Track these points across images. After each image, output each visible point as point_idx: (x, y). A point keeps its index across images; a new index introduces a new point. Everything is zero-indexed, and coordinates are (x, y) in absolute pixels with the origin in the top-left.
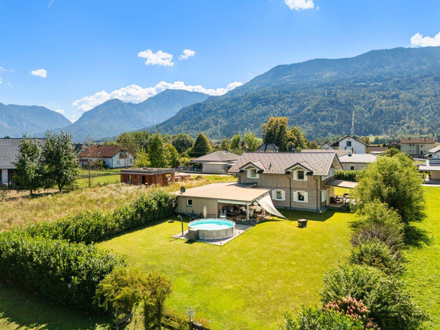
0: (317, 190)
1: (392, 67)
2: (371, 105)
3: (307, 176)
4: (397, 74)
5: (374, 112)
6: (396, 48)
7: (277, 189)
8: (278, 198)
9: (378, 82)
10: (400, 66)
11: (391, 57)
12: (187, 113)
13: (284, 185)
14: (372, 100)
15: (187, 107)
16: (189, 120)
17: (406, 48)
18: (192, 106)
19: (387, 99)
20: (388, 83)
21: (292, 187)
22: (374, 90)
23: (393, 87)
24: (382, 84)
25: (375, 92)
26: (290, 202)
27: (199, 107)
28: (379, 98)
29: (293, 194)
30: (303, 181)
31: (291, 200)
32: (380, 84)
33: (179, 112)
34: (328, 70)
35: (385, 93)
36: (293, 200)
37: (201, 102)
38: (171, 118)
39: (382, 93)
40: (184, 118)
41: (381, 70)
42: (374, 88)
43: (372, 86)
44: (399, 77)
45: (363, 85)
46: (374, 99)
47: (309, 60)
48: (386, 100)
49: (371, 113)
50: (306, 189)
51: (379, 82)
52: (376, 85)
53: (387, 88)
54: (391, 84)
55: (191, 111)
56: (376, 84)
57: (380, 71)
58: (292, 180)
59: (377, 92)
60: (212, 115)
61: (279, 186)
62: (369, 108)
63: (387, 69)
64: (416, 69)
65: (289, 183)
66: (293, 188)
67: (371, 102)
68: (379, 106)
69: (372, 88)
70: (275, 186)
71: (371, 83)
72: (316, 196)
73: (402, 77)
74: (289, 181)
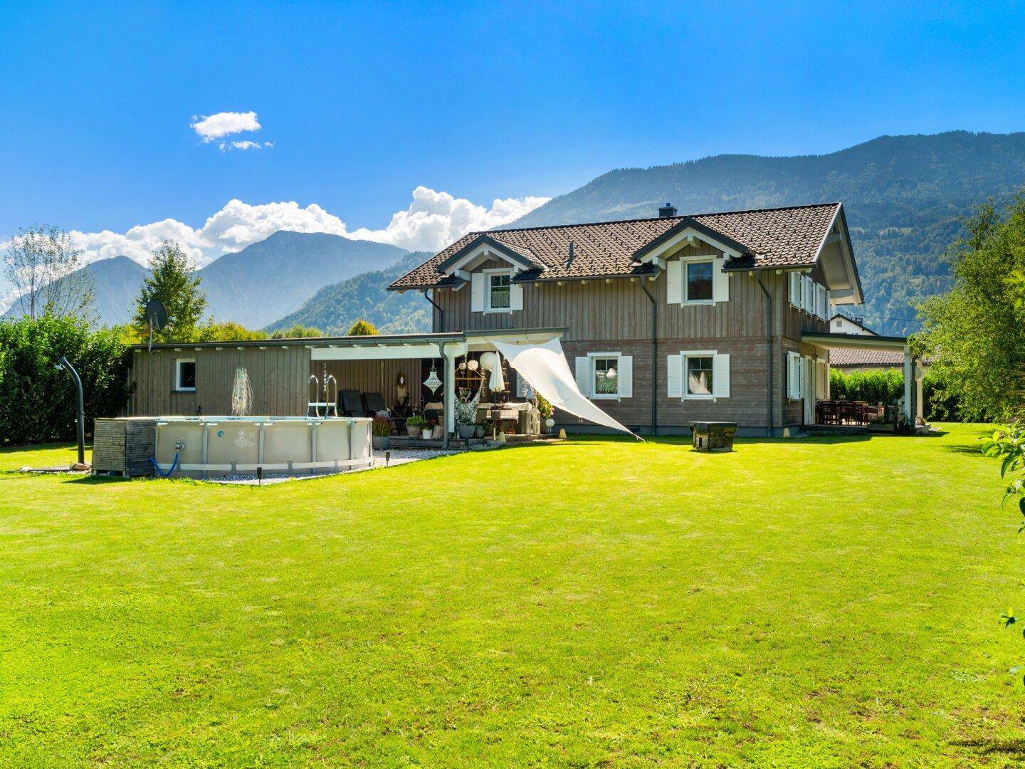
0: (771, 341)
1: (938, 185)
2: (882, 292)
3: (726, 276)
4: (951, 206)
5: (890, 309)
6: (948, 134)
7: (597, 351)
8: (604, 392)
9: (900, 226)
10: (960, 183)
11: (934, 157)
12: (338, 302)
13: (626, 330)
14: (886, 275)
15: (340, 285)
16: (342, 322)
17: (976, 133)
18: (354, 280)
19: (927, 274)
20: (927, 229)
21: (661, 335)
22: (891, 247)
23: (942, 242)
24: (913, 231)
25: (892, 255)
26: (655, 404)
27: (375, 285)
28: (904, 270)
29: (665, 368)
30: (709, 307)
31: (655, 396)
32: (907, 231)
33: (315, 299)
34: (760, 188)
35: (919, 257)
36: (666, 394)
37: (382, 270)
38: (287, 318)
39: (912, 258)
40: (328, 317)
41: (906, 194)
42: (890, 243)
43: (884, 238)
44: (957, 214)
45: (858, 232)
46: (890, 274)
47: (705, 157)
48: (923, 277)
49: (883, 312)
50: (721, 340)
51: (905, 226)
52: (896, 235)
53: (926, 242)
54: (935, 233)
55: (351, 297)
56: (894, 232)
57: (904, 195)
58: (661, 308)
59: (899, 254)
60: (415, 309)
61: (607, 336)
62: (877, 299)
63: (925, 190)
64: (1005, 193)
65: (650, 318)
66: (665, 342)
67: (883, 281)
68: (904, 292)
69: (883, 242)
70: (591, 337)
71: (881, 227)
72: (765, 366)
73: (967, 214)
74: (650, 309)
